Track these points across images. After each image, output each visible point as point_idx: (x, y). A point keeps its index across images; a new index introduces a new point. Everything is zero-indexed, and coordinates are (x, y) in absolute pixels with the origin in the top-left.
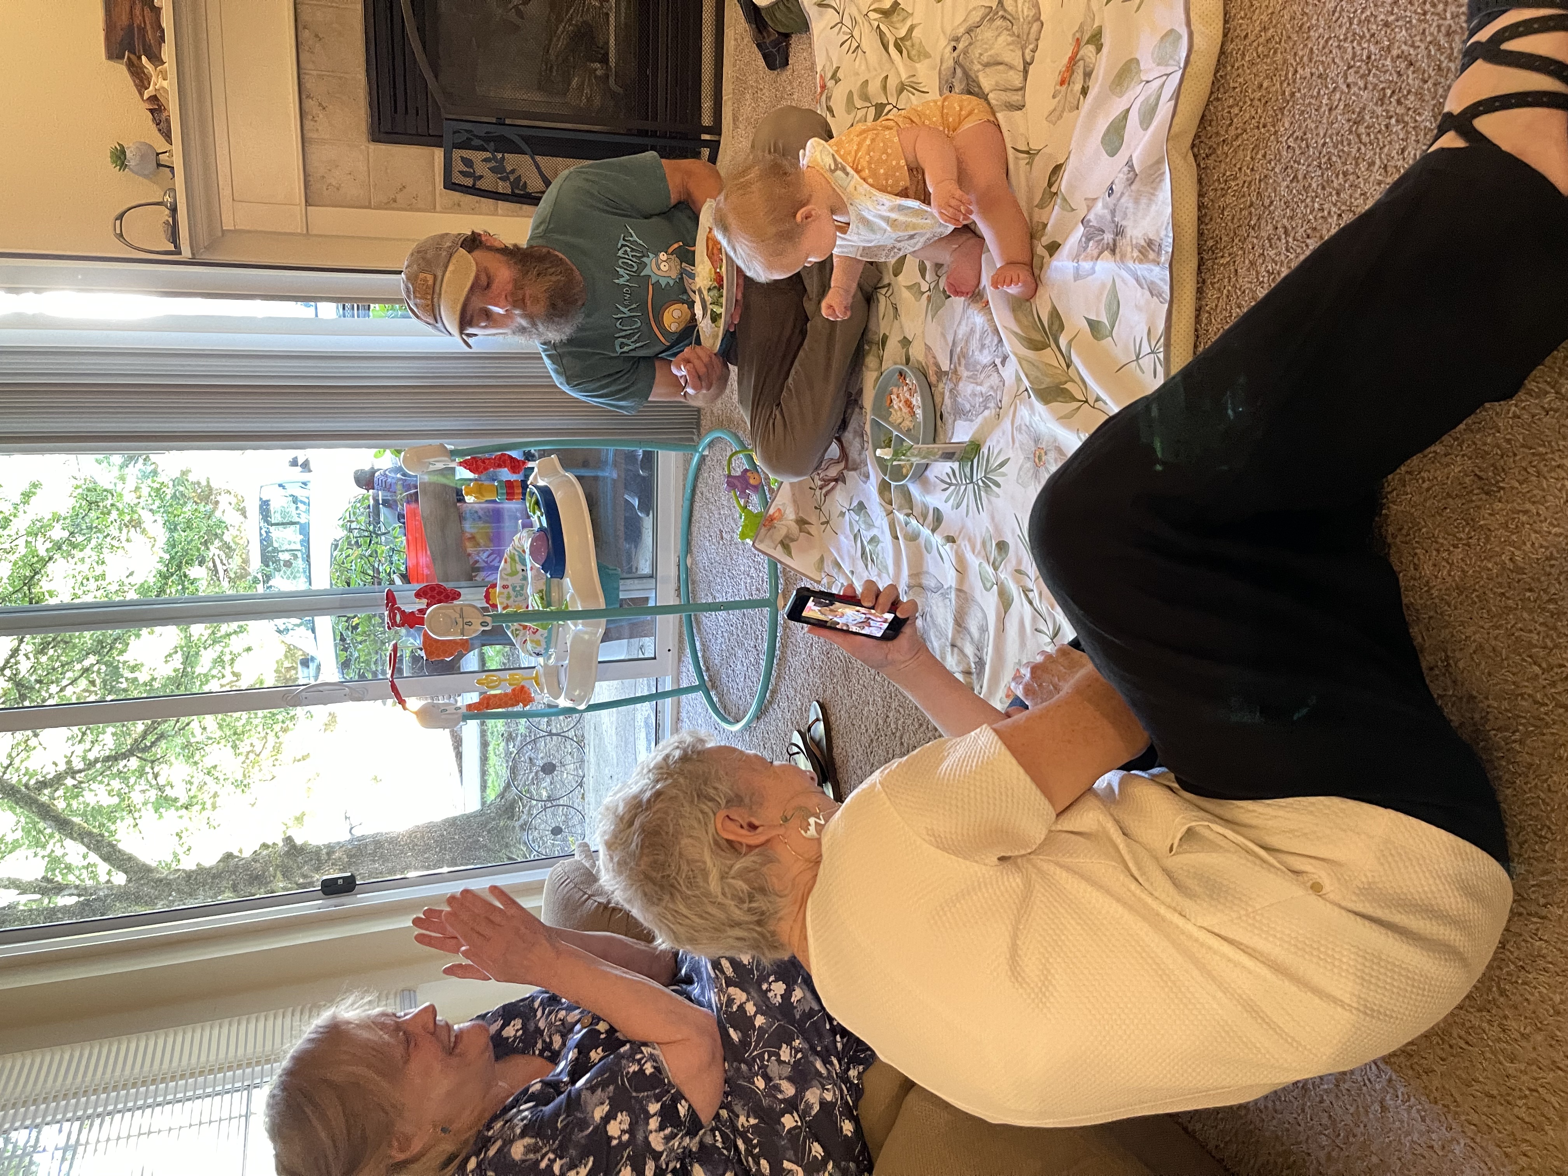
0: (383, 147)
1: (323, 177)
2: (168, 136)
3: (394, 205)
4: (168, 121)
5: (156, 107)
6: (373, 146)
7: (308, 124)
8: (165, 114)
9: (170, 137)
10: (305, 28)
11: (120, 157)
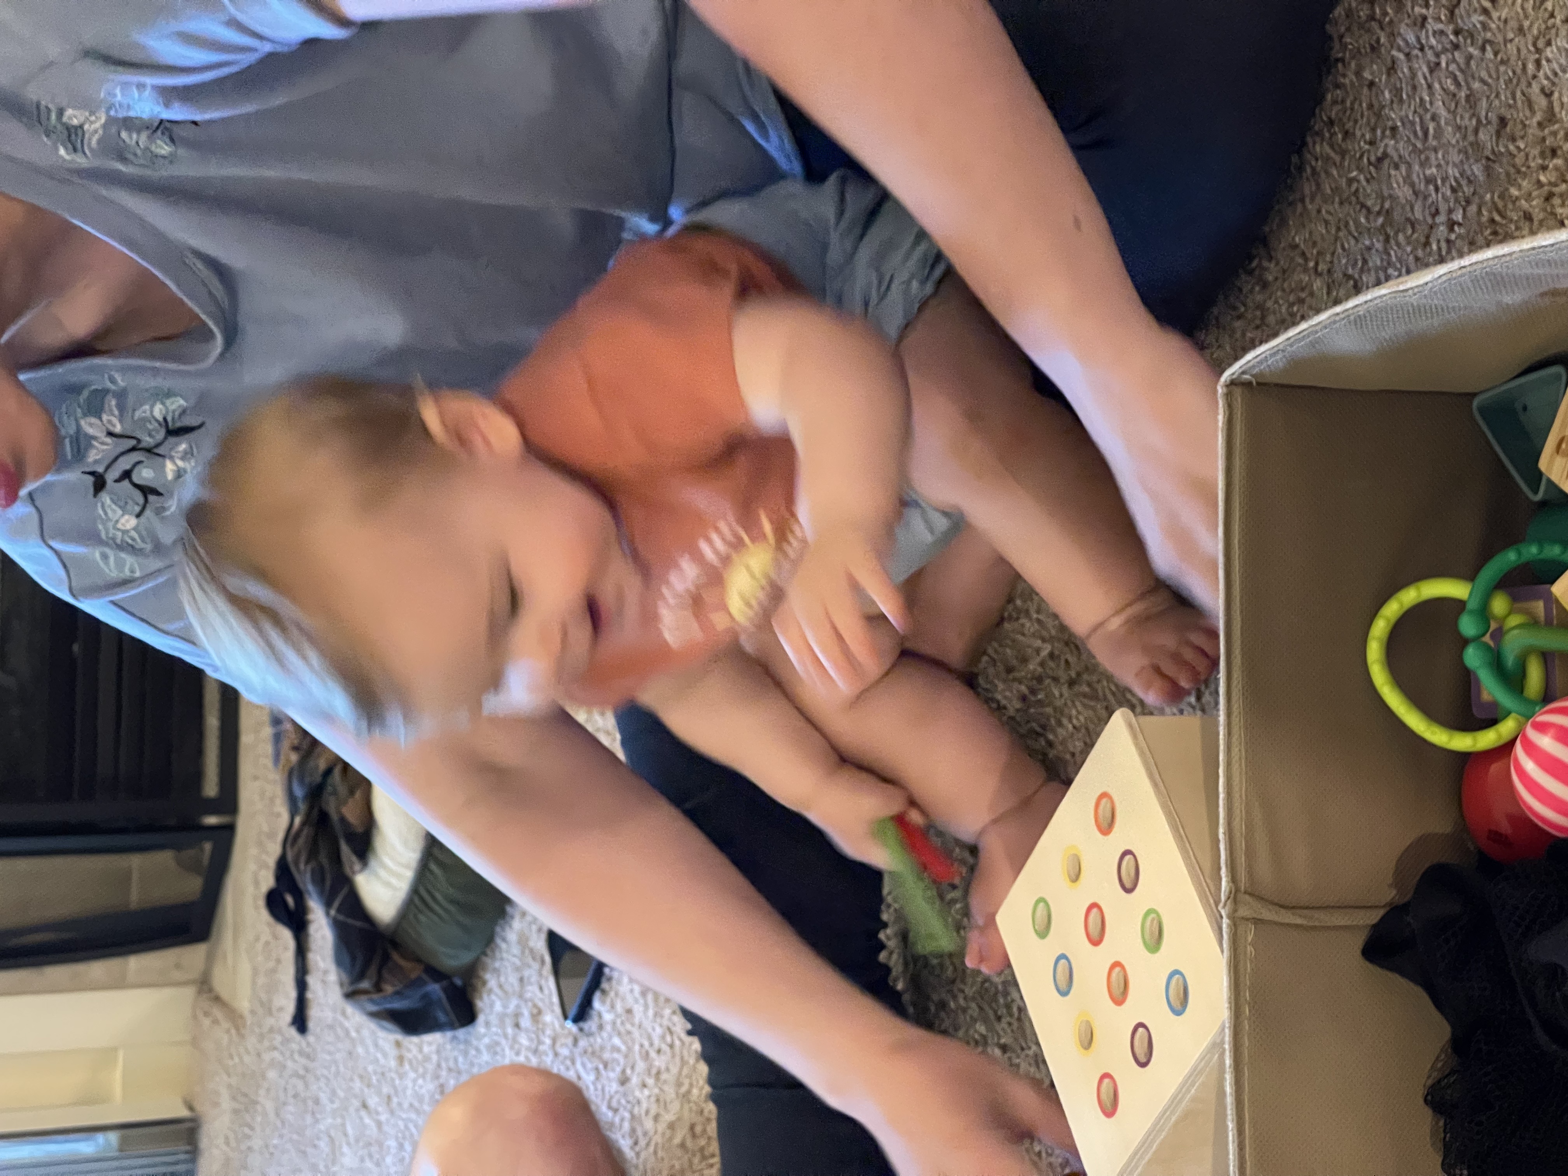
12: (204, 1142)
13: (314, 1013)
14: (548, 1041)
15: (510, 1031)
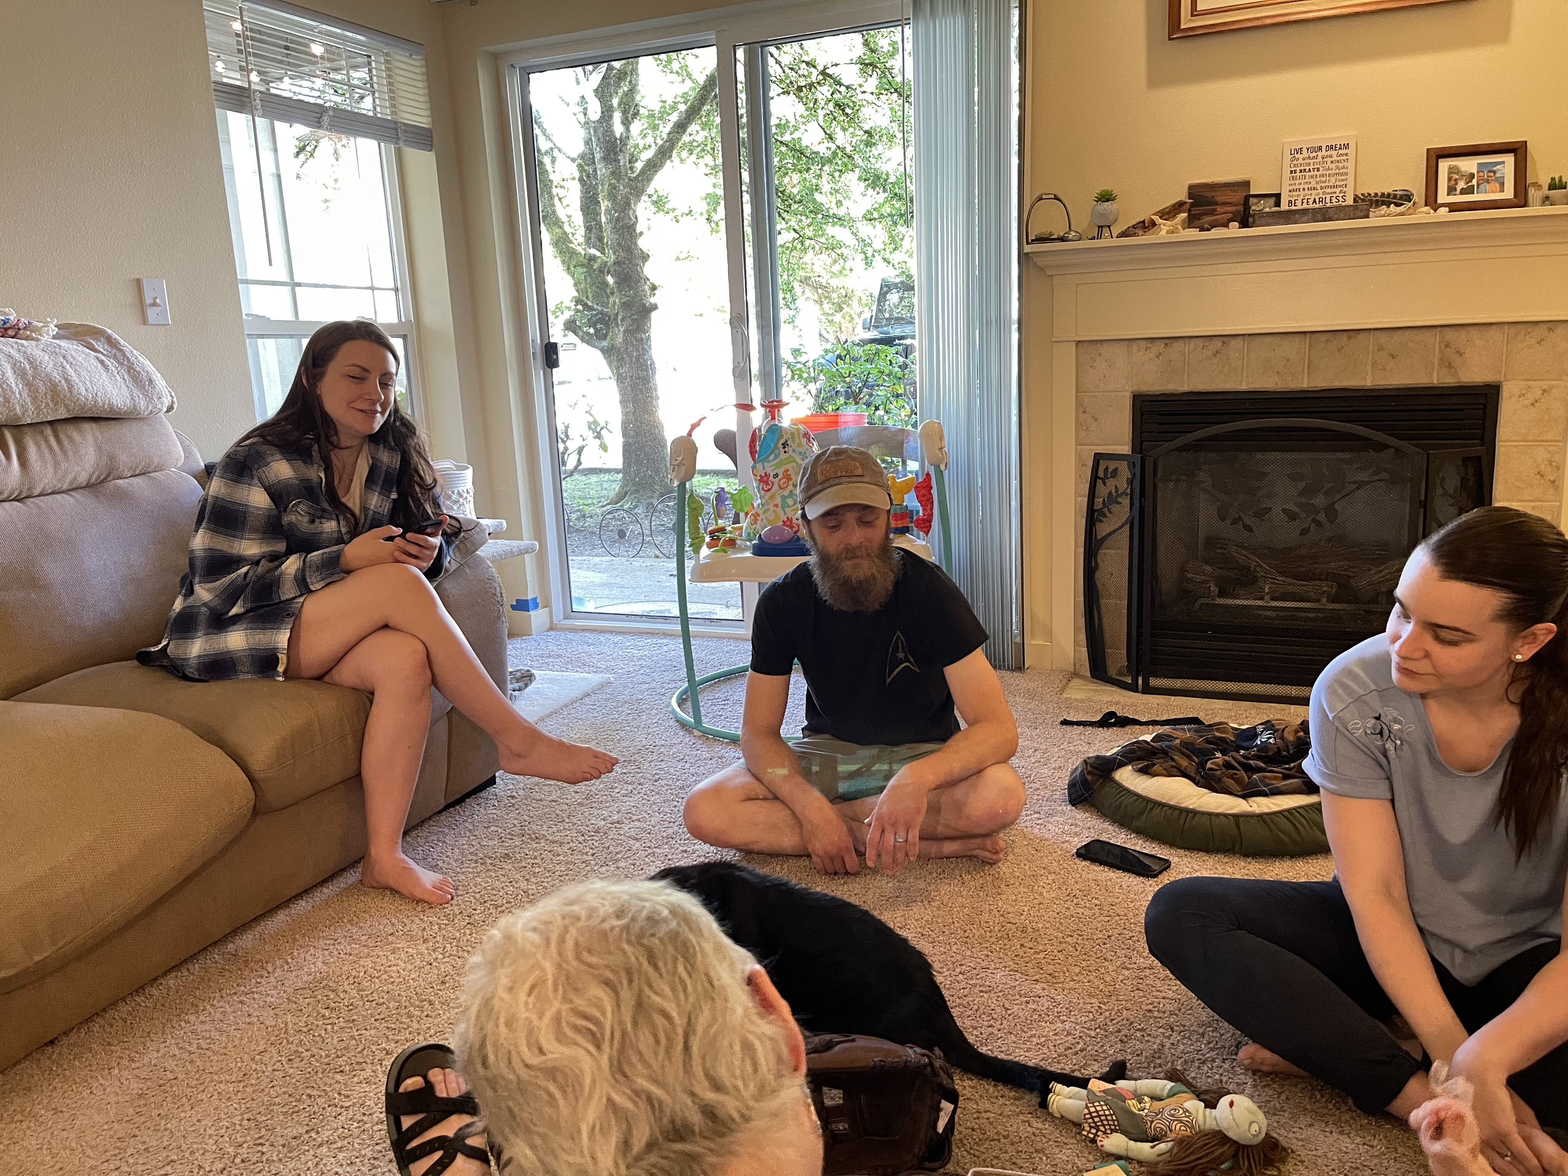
0: (1128, 403)
1: (1100, 355)
2: (1123, 234)
3: (1081, 412)
4: (1134, 235)
5: (1147, 226)
6: (1128, 396)
7: (1142, 344)
8: (1140, 232)
9: (1122, 236)
10: (1224, 343)
11: (1106, 197)
12: (1015, 674)
13: (1068, 728)
14: (1067, 839)
15: (1070, 821)
